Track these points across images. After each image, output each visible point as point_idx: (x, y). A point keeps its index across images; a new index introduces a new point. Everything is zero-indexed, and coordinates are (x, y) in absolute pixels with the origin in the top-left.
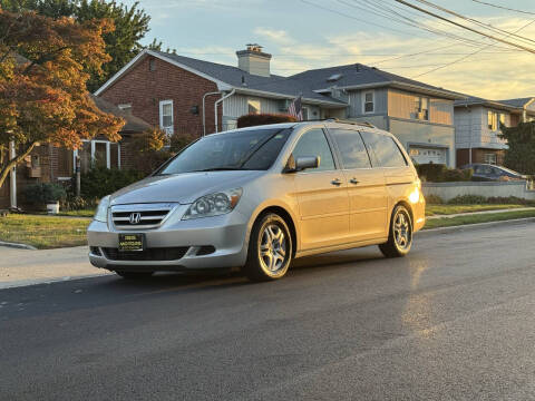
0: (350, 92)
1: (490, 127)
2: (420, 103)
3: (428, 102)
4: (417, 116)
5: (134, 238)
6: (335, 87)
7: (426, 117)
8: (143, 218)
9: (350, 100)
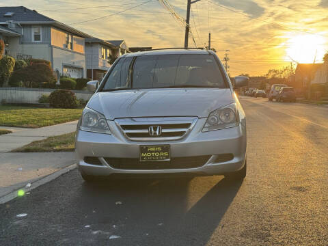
0: (23, 26)
1: (103, 57)
2: (68, 38)
3: (72, 38)
4: (67, 46)
5: (160, 149)
6: (11, 21)
7: (71, 48)
8: (164, 131)
9: (22, 32)
